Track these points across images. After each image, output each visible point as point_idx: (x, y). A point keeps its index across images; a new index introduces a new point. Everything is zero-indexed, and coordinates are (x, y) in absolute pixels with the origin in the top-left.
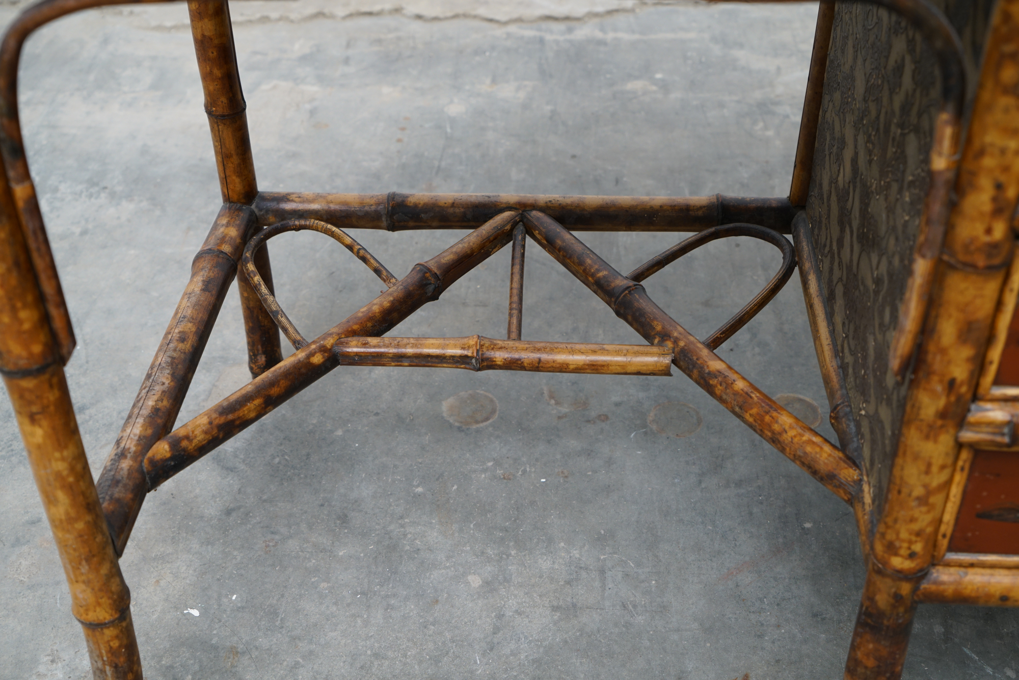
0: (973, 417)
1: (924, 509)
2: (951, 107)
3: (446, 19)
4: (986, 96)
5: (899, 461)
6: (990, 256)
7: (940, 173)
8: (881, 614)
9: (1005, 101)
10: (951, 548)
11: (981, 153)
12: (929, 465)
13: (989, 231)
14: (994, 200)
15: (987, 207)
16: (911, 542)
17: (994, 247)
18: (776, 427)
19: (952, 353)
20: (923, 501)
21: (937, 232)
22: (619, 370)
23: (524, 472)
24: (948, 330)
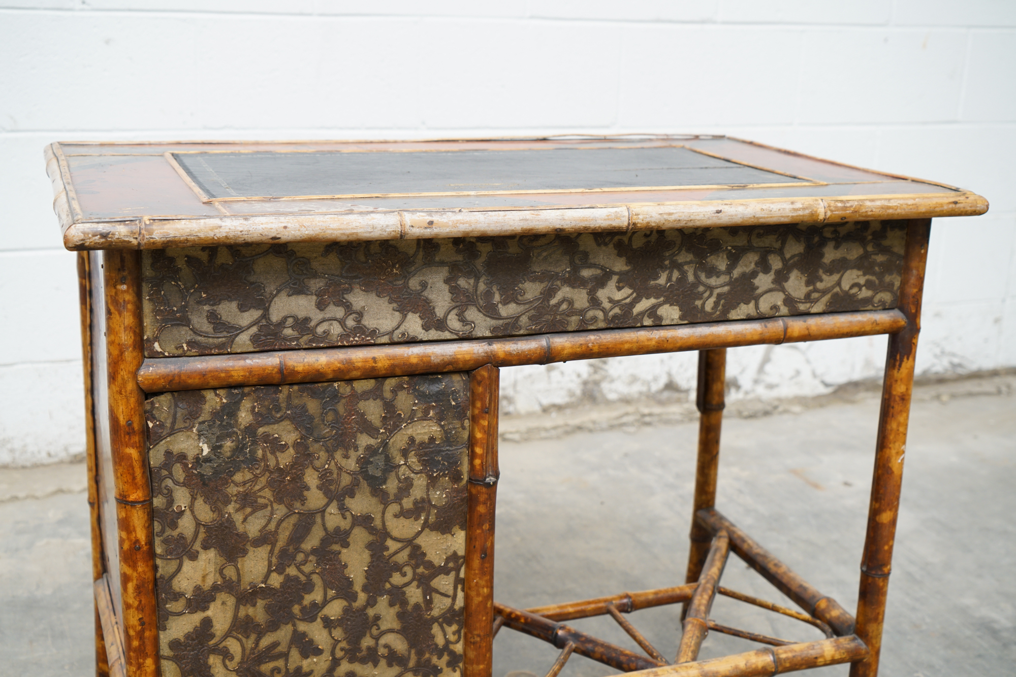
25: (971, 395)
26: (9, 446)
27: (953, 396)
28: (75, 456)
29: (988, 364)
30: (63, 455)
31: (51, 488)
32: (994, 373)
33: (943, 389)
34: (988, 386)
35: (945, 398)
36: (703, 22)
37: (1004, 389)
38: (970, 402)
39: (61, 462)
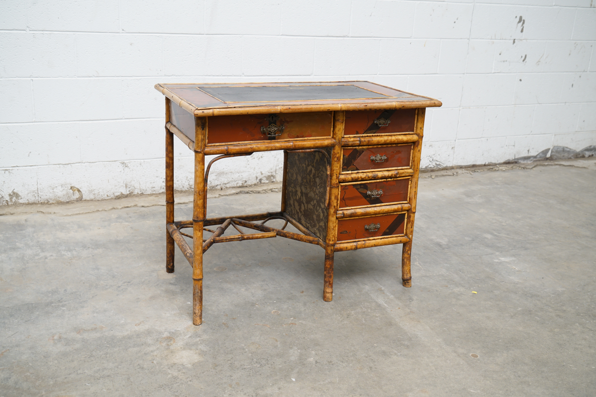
0: (337, 213)
1: (333, 231)
2: (329, 165)
3: (151, 206)
4: (333, 163)
5: (329, 223)
6: (337, 185)
7: (329, 174)
8: (329, 255)
9: (336, 163)
10: (338, 241)
11: (334, 170)
12: (333, 222)
13: (336, 181)
14: (336, 176)
15: (336, 178)
16: (332, 238)
17: (337, 183)
18: (301, 237)
19: (334, 201)
20: (333, 229)
21: (329, 183)
22: (267, 237)
23: (240, 275)
24: (333, 198)
25: (443, 176)
26: (93, 193)
27: (437, 176)
28: (117, 196)
29: (450, 164)
30: (112, 196)
31: (110, 208)
32: (452, 168)
33: (433, 174)
34: (449, 172)
35: (433, 177)
36: (344, 37)
37: (455, 174)
38: (442, 178)
39: (112, 199)
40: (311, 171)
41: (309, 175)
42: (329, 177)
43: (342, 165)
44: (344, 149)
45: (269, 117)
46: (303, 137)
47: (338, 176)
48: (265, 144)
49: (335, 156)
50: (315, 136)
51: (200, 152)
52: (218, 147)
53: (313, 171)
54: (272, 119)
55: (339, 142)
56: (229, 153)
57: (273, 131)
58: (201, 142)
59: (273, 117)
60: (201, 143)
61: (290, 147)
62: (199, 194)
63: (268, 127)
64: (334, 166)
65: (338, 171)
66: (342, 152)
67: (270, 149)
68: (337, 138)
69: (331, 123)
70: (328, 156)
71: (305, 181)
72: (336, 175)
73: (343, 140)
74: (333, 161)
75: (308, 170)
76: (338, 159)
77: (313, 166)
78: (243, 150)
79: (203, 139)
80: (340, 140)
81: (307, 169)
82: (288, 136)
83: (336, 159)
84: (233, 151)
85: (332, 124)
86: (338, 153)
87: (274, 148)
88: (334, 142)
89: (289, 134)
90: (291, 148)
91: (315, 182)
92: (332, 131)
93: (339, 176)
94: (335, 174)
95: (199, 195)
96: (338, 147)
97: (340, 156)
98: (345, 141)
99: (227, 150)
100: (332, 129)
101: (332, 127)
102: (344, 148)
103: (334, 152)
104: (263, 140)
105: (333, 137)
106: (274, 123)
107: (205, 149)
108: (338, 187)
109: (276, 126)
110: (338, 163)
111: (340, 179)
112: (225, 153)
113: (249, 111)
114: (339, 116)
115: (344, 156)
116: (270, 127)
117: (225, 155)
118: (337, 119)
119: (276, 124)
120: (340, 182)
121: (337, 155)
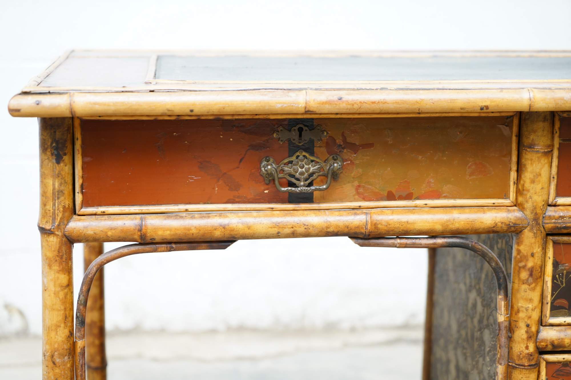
2: (502, 292)
4: (516, 286)
6: (529, 360)
7: (502, 322)
9: (524, 287)
11: (518, 311)
13: (527, 348)
14: (527, 332)
15: (525, 336)
17: (530, 355)
21: (505, 351)
40: (475, 306)
41: (472, 318)
42: (504, 332)
43: (552, 295)
44: (555, 243)
45: (290, 131)
46: (409, 197)
47: (534, 329)
48: (273, 216)
49: (521, 264)
50: (454, 198)
51: (50, 230)
52: (114, 220)
53: (479, 308)
54: (300, 136)
55: (536, 219)
56: (148, 240)
57: (302, 174)
58: (54, 200)
59: (300, 130)
60: (54, 205)
61: (358, 227)
62: (54, 363)
63: (286, 161)
64: (519, 296)
65: (536, 315)
66: (550, 253)
67: (288, 231)
68: (528, 206)
69: (510, 154)
70: (497, 264)
71: (463, 333)
72: (528, 326)
73: (551, 212)
74: (516, 281)
75: (470, 305)
76: (531, 275)
77: (479, 292)
78: (194, 231)
79: (61, 192)
80: (539, 211)
81: (468, 298)
82: (358, 193)
83: (524, 275)
84: (160, 233)
85: (514, 158)
86: (533, 255)
87: (301, 230)
88: (519, 219)
89: (359, 186)
90: (363, 231)
91: (482, 343)
92: (512, 183)
93: (538, 332)
94: (522, 325)
95: (51, 364)
96: (531, 234)
97: (543, 267)
98: (557, 215)
99: (140, 230)
100: (513, 175)
101: (514, 167)
102: (556, 238)
103: (519, 252)
104: (269, 202)
105: (516, 204)
106: (306, 150)
107: (68, 222)
108: (537, 366)
109: (312, 158)
110: (533, 289)
111: (542, 341)
112: (136, 237)
113: (194, 104)
114: (535, 132)
115: (556, 265)
116: (291, 162)
117: (140, 244)
118: (526, 141)
119: (312, 154)
120: (542, 352)
121: (527, 260)
